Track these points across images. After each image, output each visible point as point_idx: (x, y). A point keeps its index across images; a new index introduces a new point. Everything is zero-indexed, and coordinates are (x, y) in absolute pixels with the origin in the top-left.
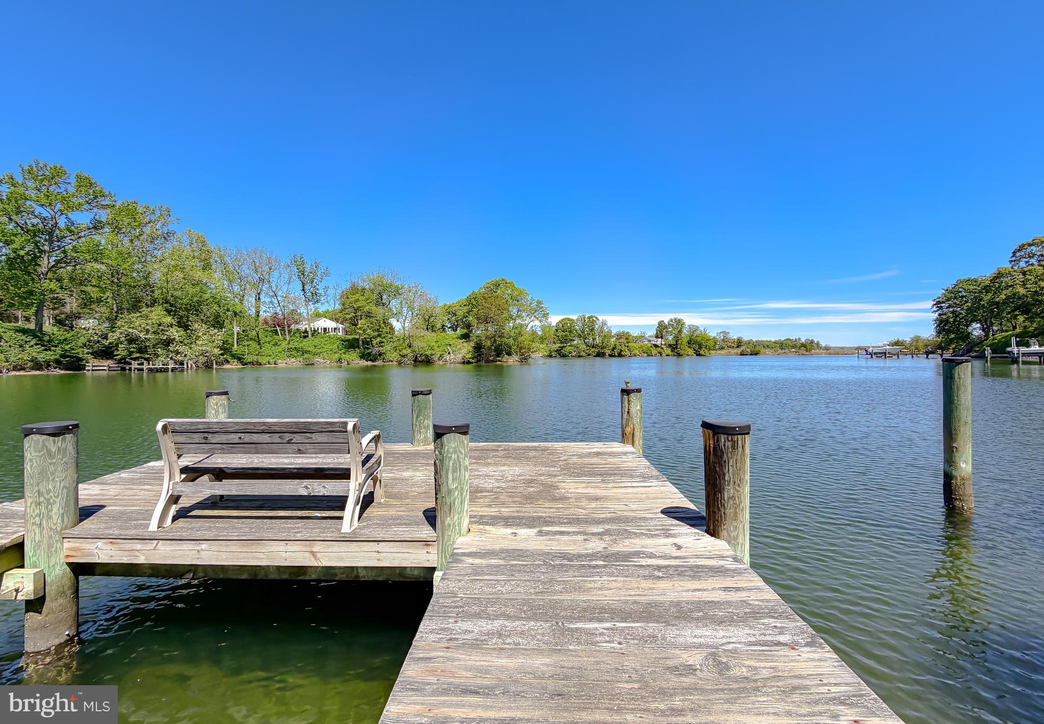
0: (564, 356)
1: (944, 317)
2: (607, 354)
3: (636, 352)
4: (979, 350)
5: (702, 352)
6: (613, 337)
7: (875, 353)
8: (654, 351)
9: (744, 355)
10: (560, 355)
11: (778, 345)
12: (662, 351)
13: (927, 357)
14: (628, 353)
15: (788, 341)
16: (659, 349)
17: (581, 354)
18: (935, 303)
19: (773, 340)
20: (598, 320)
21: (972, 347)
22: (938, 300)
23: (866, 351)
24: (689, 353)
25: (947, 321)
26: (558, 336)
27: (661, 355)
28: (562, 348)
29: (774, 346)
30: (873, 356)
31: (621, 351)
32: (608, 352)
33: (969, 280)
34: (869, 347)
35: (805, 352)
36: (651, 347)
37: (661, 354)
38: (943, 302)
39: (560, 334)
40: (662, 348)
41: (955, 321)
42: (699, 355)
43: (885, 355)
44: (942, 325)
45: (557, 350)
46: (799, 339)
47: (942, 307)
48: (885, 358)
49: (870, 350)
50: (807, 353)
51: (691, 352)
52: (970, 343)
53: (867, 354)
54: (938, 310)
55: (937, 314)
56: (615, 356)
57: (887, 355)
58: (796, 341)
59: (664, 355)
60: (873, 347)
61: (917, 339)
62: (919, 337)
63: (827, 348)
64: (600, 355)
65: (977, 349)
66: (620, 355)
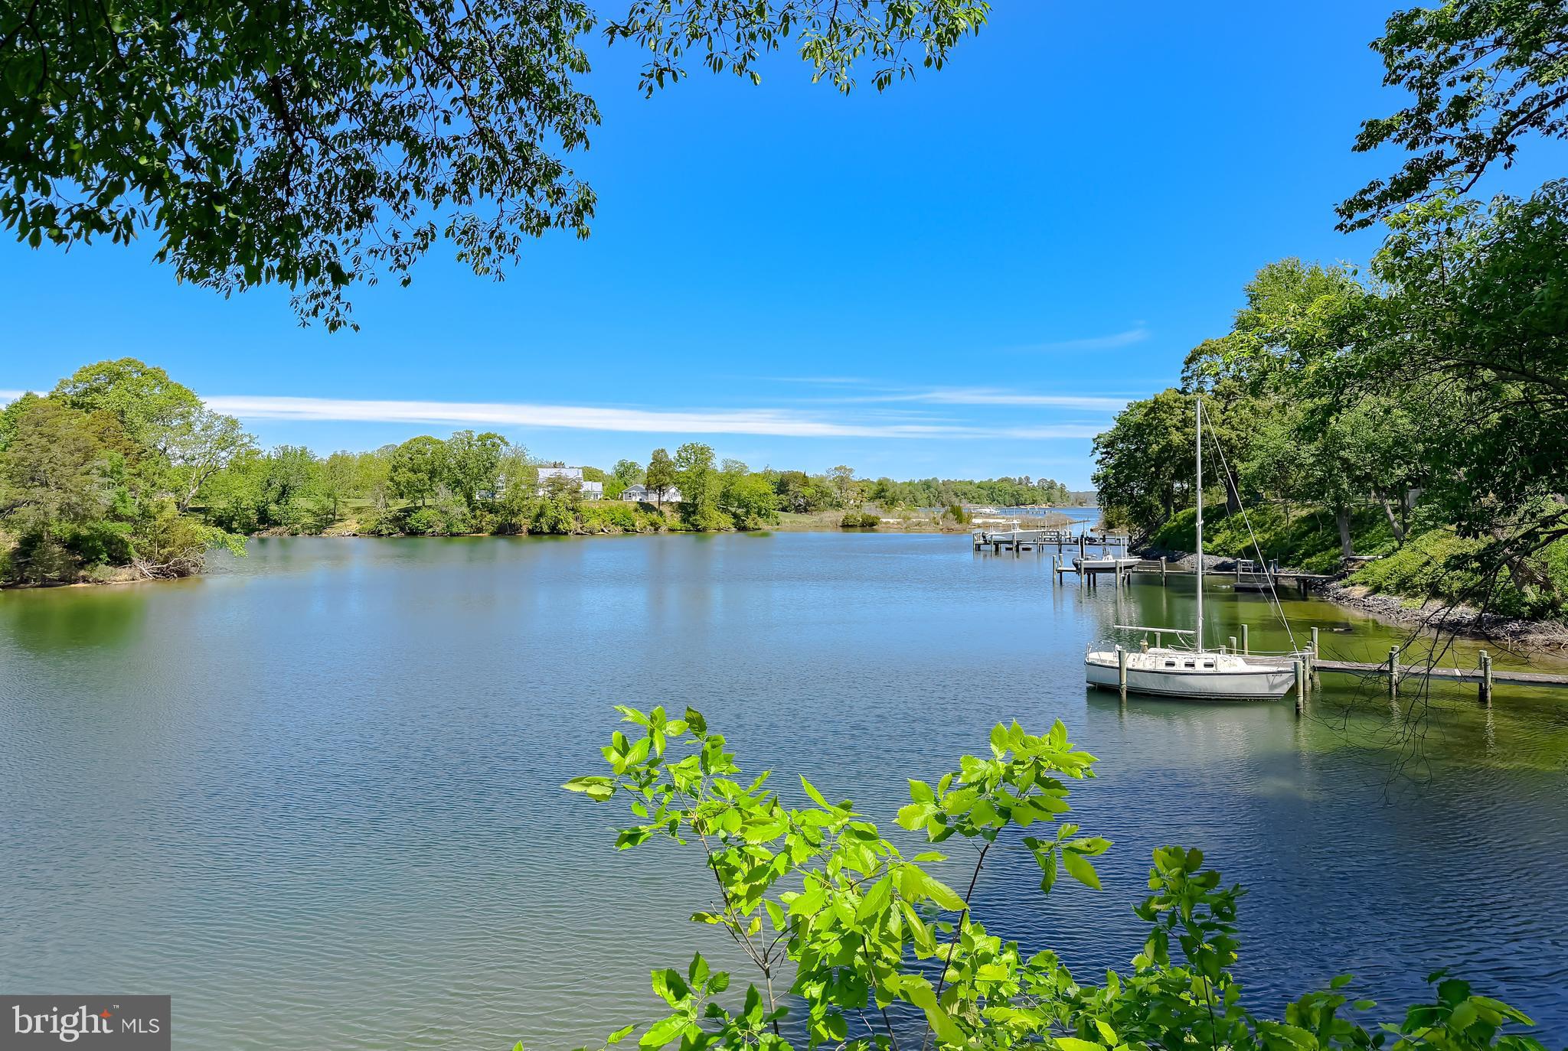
0: (414, 533)
2: (524, 529)
3: (595, 523)
4: (1153, 540)
5: (750, 523)
6: (541, 486)
8: (640, 521)
9: (848, 526)
10: (402, 529)
11: (985, 493)
12: (659, 520)
14: (574, 525)
16: (654, 516)
17: (455, 530)
20: (507, 444)
24: (722, 525)
26: (398, 484)
27: (656, 529)
28: (408, 512)
29: (976, 495)
31: (557, 521)
32: (526, 524)
36: (636, 510)
37: (656, 527)
39: (404, 476)
40: (661, 514)
42: (742, 528)
45: (396, 519)
46: (1027, 478)
51: (726, 521)
56: (542, 533)
58: (1020, 483)
59: (664, 528)
64: (506, 530)
65: (1151, 538)
66: (555, 531)
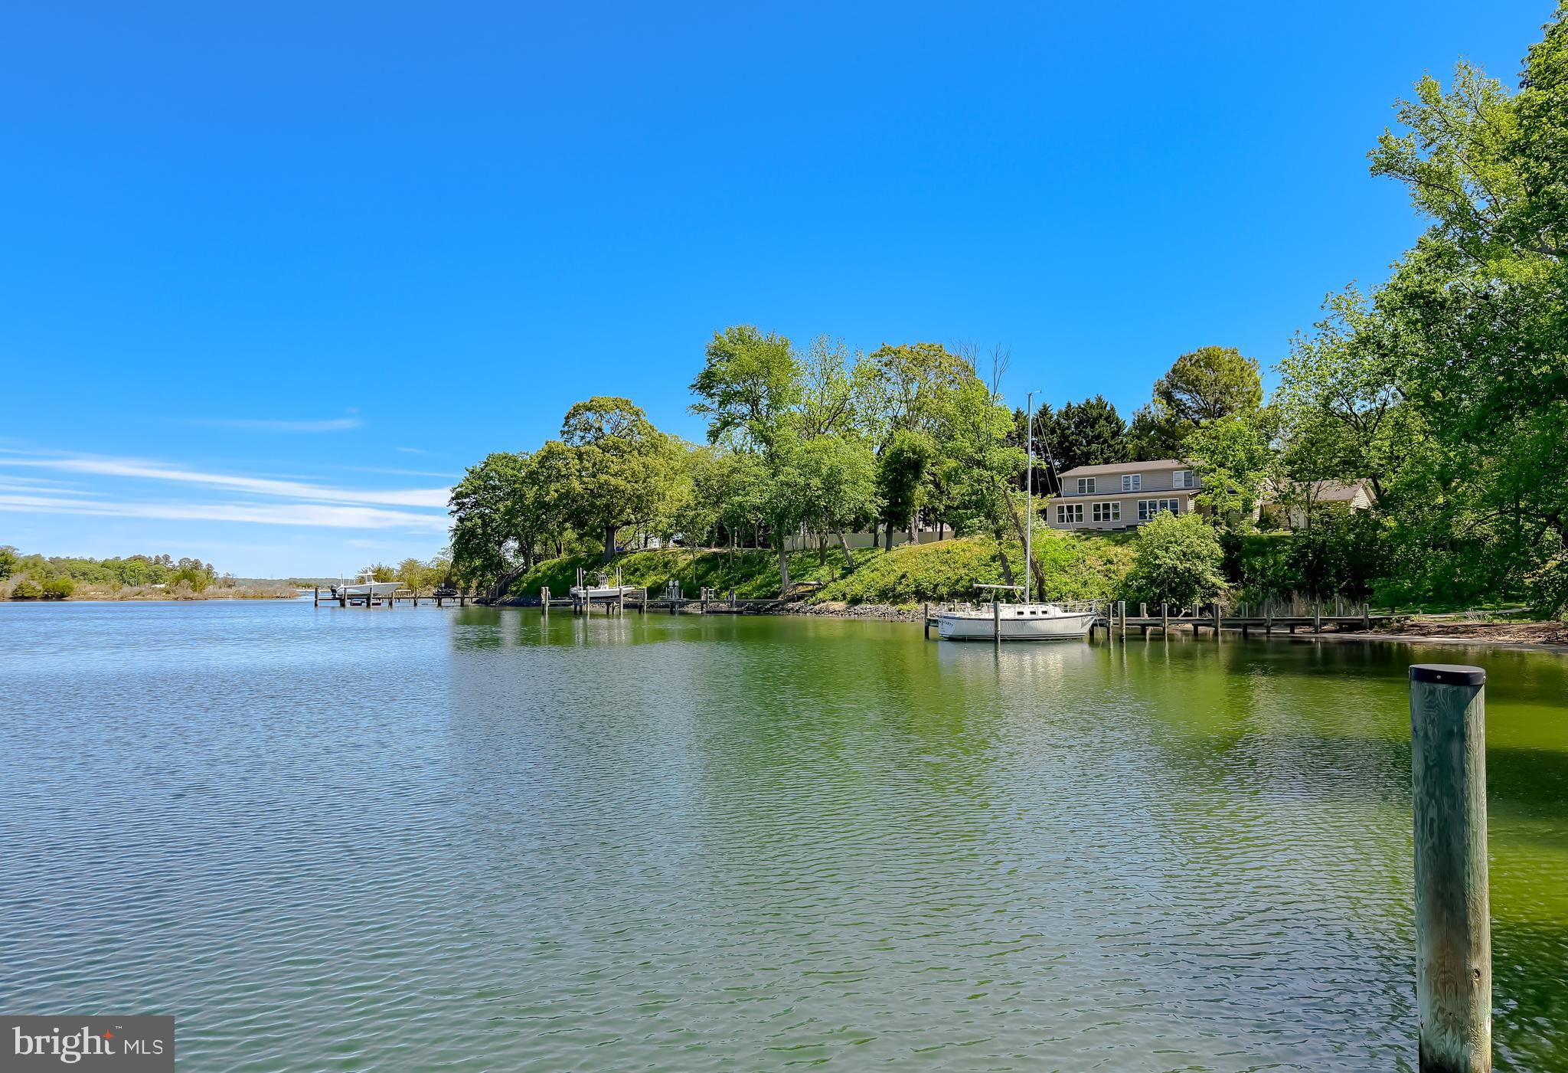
1: (469, 524)
4: (517, 591)
7: (351, 597)
9: (23, 598)
13: (440, 605)
15: (139, 563)
18: (453, 495)
19: (100, 558)
21: (506, 585)
22: (459, 489)
23: (334, 591)
25: (472, 533)
30: (348, 602)
33: (505, 458)
34: (339, 582)
35: (190, 593)
38: (467, 495)
41: (484, 534)
43: (368, 599)
44: (466, 543)
46: (167, 558)
47: (464, 504)
48: (368, 605)
49: (340, 590)
50: (196, 594)
52: (503, 576)
53: (334, 599)
54: (459, 509)
55: (457, 516)
57: (373, 601)
58: (157, 562)
60: (346, 582)
61: (410, 566)
62: (415, 561)
63: (229, 583)
65: (514, 589)
